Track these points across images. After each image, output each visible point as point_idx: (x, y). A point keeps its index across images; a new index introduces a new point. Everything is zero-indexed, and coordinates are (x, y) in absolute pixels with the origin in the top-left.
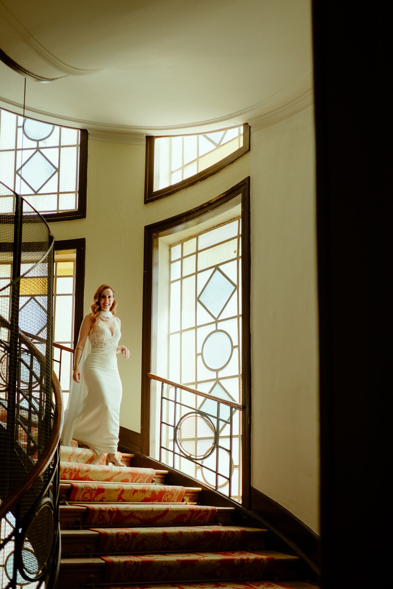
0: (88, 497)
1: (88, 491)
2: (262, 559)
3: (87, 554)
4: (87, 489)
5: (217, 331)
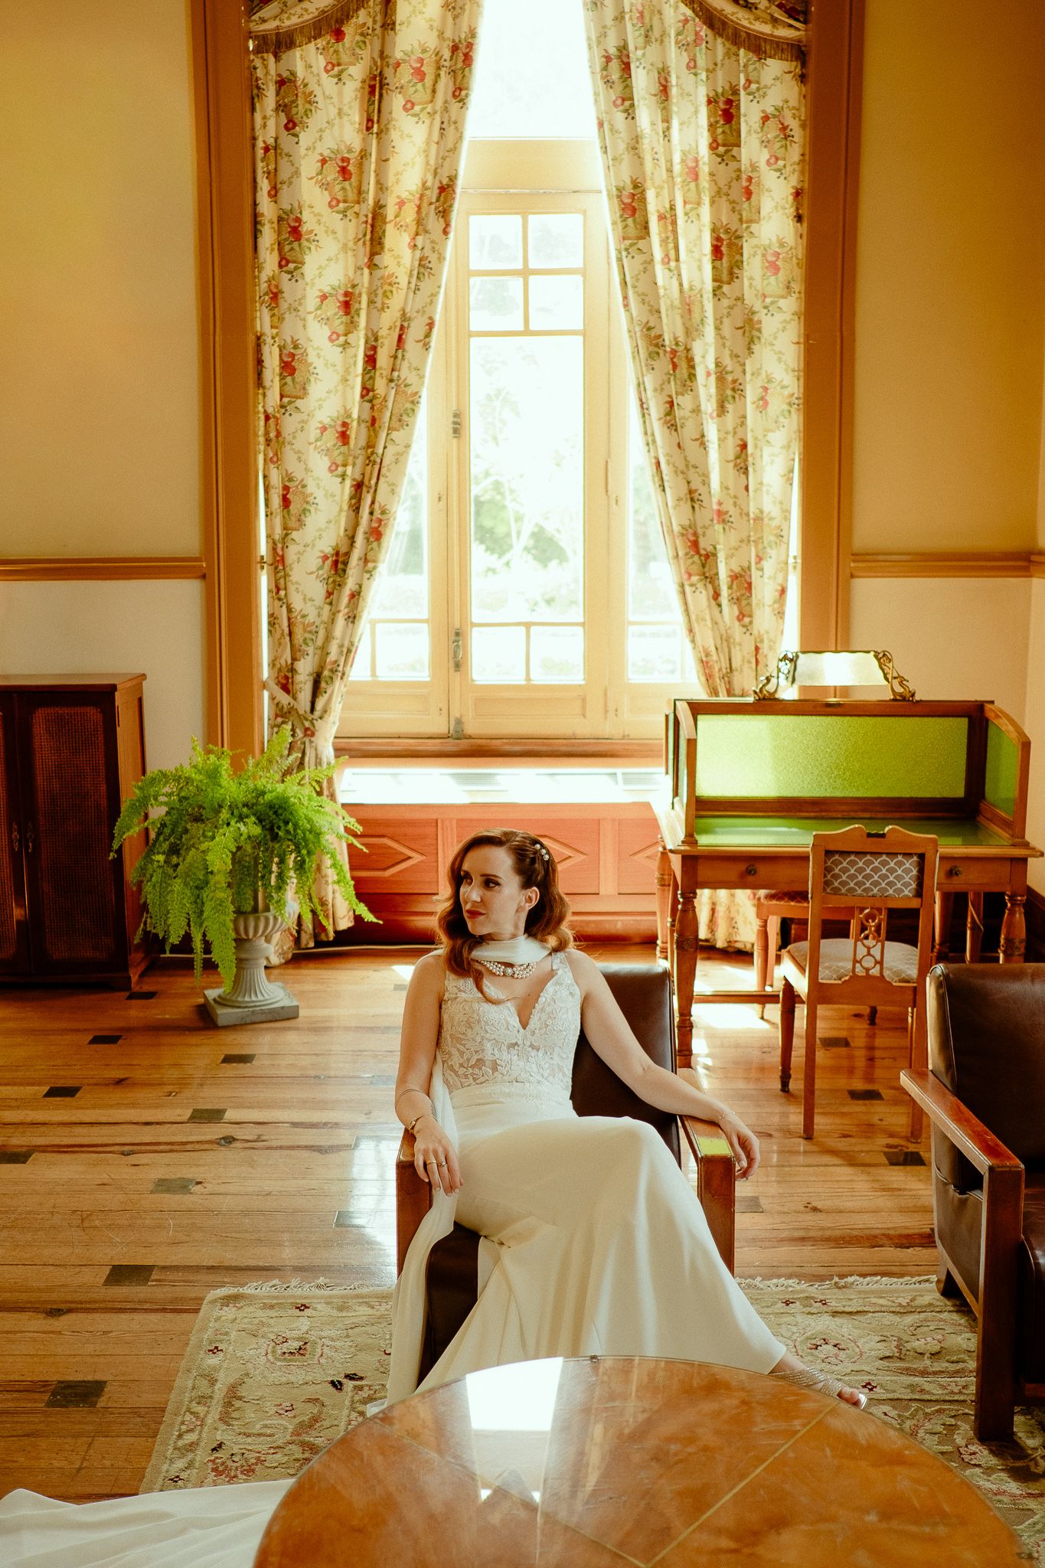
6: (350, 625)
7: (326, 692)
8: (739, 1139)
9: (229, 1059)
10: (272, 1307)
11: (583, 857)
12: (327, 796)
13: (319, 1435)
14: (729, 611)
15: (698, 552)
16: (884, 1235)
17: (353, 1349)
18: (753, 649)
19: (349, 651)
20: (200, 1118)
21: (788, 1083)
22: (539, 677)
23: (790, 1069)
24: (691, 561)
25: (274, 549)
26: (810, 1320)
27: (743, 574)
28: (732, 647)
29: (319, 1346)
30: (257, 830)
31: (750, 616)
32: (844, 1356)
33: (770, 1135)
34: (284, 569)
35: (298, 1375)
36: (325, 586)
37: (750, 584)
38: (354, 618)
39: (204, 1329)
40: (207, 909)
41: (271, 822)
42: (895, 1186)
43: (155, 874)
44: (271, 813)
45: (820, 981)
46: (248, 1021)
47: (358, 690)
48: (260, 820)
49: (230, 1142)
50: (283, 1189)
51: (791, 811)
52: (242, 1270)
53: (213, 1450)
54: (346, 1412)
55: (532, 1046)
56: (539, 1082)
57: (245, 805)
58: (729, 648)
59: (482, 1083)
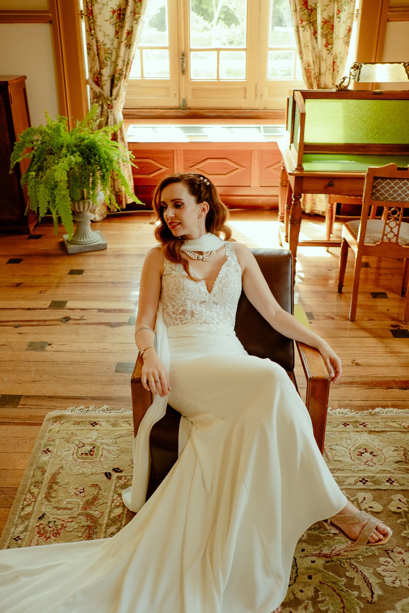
6: (128, 50)
7: (117, 86)
8: (330, 360)
9: (72, 272)
10: (78, 423)
11: (244, 169)
12: (120, 139)
13: (96, 509)
14: (321, 41)
15: (307, 8)
16: (393, 381)
17: (118, 452)
18: (332, 62)
19: (128, 64)
20: (54, 306)
21: (342, 289)
22: (223, 77)
23: (343, 282)
24: (303, 12)
25: (87, 6)
26: (357, 436)
27: (330, 20)
28: (321, 62)
29: (101, 450)
30: (80, 159)
31: (332, 44)
32: (376, 460)
33: (333, 318)
34: (93, 18)
35: (88, 469)
36: (115, 28)
37: (333, 26)
38: (130, 45)
39: (42, 437)
40: (57, 199)
41: (87, 155)
42: (397, 351)
43: (31, 182)
44: (87, 150)
45: (365, 244)
46: (83, 251)
47: (134, 84)
48: (82, 154)
49: (68, 320)
50: (90, 349)
51: (351, 151)
52: (66, 399)
53: (40, 518)
54: (112, 494)
55: (214, 303)
56: (217, 323)
57: (76, 146)
58: (320, 62)
59: (185, 324)
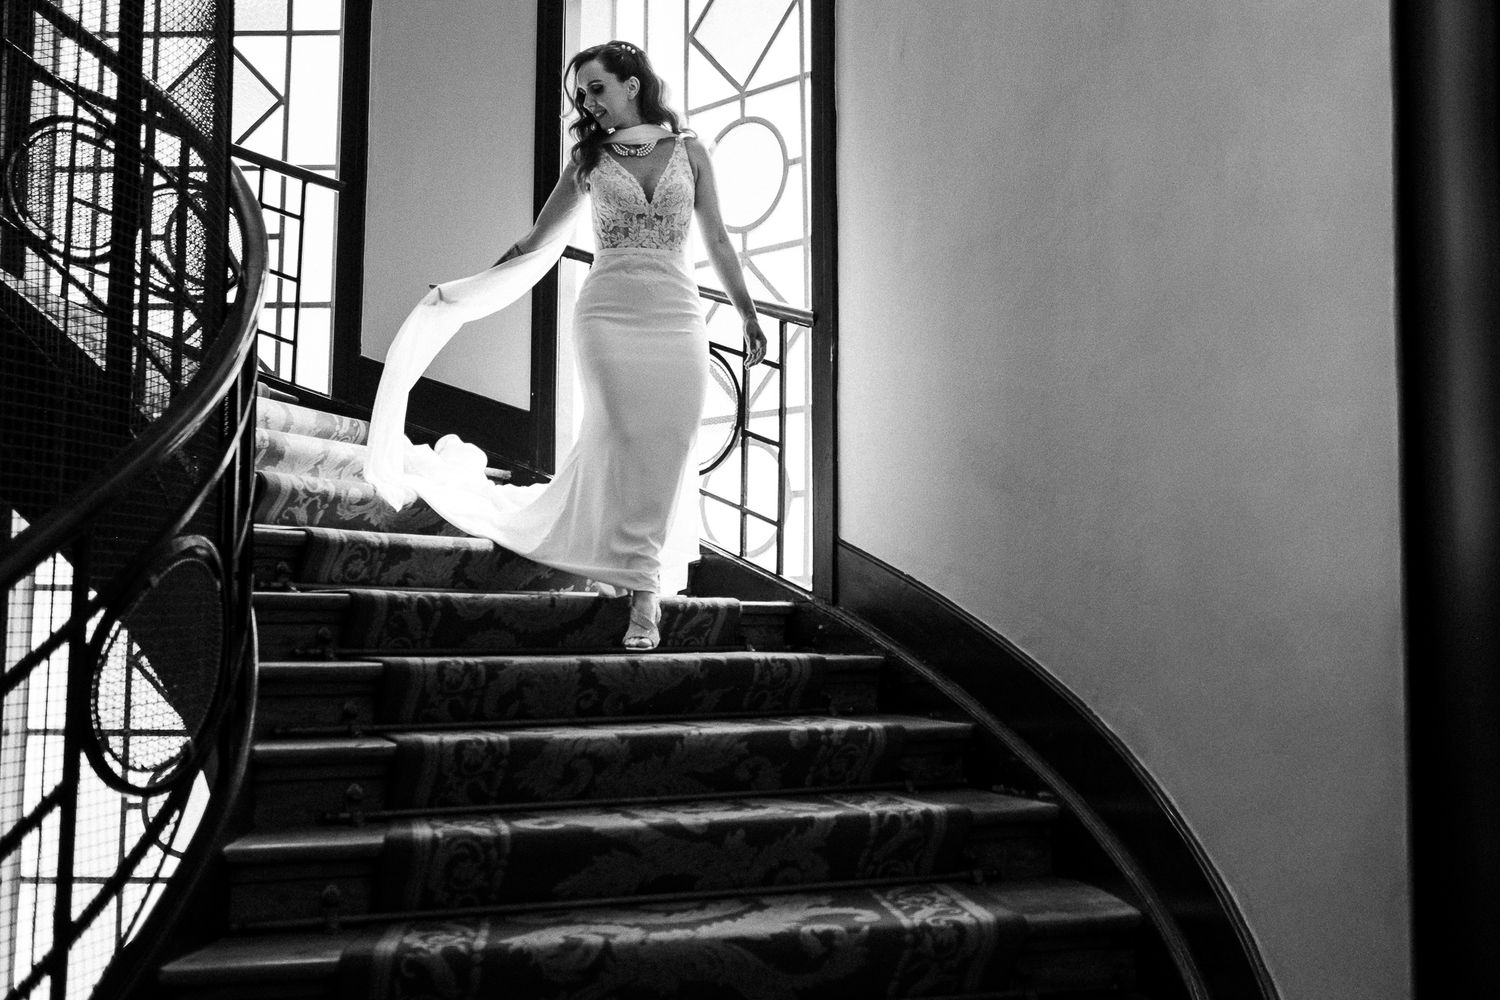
0: (359, 571)
1: (359, 553)
2: (869, 730)
3: (346, 728)
4: (356, 547)
5: (744, 120)
